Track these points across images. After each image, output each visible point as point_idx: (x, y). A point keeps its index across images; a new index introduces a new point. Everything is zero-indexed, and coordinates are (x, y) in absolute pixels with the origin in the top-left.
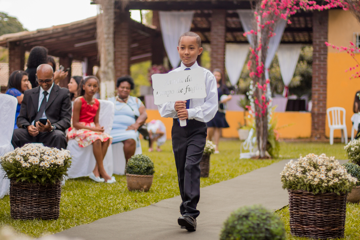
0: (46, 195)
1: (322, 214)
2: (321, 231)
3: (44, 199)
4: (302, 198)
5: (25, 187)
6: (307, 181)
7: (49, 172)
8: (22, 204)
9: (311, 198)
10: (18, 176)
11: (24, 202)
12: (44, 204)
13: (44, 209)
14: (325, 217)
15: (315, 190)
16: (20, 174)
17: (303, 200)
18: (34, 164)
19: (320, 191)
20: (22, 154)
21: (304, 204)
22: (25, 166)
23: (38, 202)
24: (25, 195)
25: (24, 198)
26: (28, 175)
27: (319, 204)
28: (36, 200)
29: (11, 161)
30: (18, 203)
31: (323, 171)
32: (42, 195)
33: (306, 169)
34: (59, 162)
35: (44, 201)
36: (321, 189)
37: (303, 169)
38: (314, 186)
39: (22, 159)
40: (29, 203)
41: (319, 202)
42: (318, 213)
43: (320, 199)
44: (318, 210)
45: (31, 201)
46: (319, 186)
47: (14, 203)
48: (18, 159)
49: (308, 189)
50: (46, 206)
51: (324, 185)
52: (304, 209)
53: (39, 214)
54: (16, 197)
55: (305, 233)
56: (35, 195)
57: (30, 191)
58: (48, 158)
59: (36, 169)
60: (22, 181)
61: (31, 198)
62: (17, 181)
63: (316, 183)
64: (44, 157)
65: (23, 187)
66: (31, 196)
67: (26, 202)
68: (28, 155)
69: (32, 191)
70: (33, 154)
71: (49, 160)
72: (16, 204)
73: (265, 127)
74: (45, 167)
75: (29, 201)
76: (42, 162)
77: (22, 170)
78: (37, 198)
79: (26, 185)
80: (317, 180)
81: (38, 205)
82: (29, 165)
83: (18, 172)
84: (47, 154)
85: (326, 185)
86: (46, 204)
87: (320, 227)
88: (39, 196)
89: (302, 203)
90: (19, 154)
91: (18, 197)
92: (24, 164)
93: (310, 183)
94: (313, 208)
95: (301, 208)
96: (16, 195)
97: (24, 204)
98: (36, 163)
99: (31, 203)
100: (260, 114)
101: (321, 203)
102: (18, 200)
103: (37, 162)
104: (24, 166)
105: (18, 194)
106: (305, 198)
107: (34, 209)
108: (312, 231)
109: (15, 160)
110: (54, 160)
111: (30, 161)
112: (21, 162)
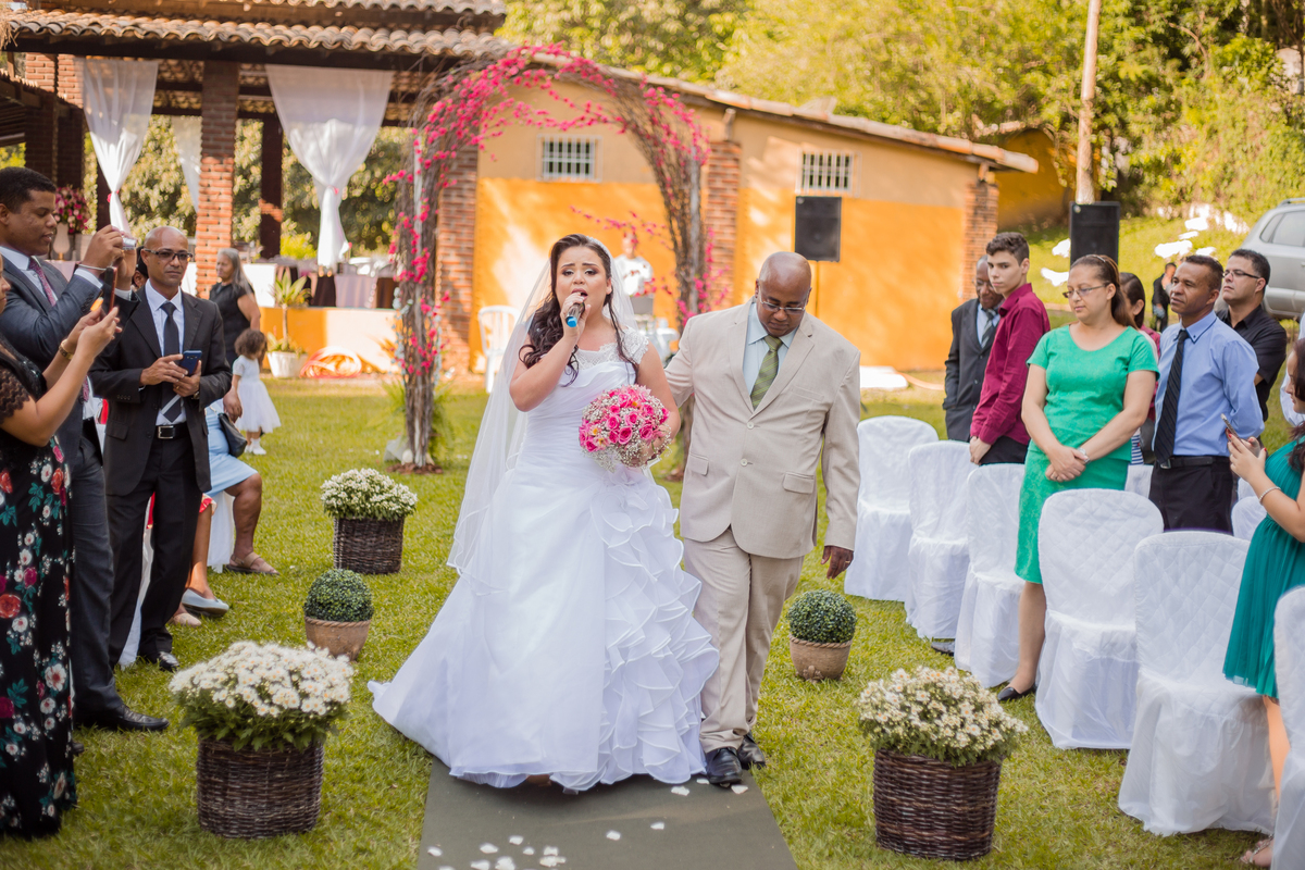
1: (966, 808)
2: (959, 841)
4: (922, 773)
5: (254, 759)
6: (938, 740)
8: (245, 799)
9: (945, 774)
10: (243, 735)
11: (250, 794)
12: (297, 794)
13: (298, 806)
14: (971, 812)
15: (957, 758)
16: (249, 732)
17: (925, 777)
18: (286, 708)
20: (250, 682)
21: (927, 786)
22: (265, 715)
23: (286, 793)
24: (254, 778)
25: (249, 785)
26: (267, 733)
27: (961, 786)
28: (281, 788)
29: (231, 704)
31: (967, 712)
32: (294, 774)
33: (929, 707)
34: (342, 697)
35: (296, 789)
36: (970, 756)
37: (920, 709)
38: (958, 751)
39: (255, 696)
41: (959, 783)
42: (958, 805)
43: (962, 777)
44: (959, 799)
45: (269, 791)
46: (966, 751)
47: (216, 794)
48: (247, 696)
49: (941, 757)
50: (302, 798)
51: (979, 748)
52: (926, 796)
53: (287, 821)
55: (924, 847)
58: (314, 689)
59: (292, 718)
61: (269, 786)
62: (237, 746)
64: (304, 686)
65: (249, 759)
66: (270, 781)
67: (254, 794)
68: (265, 683)
69: (272, 768)
70: (274, 677)
71: (318, 693)
72: (225, 799)
73: (427, 397)
74: (316, 713)
75: (263, 792)
76: (305, 702)
77: (254, 722)
78: (282, 784)
80: (962, 740)
81: (285, 798)
82: (275, 712)
83: (244, 728)
84: (308, 676)
85: (982, 748)
87: (959, 834)
88: (287, 779)
89: (921, 785)
90: (245, 683)
92: (262, 709)
93: (948, 746)
94: (947, 795)
95: (921, 795)
97: (250, 799)
98: (291, 705)
99: (268, 797)
101: (965, 784)
102: (232, 789)
103: (294, 702)
104: (261, 713)
106: (928, 774)
107: (276, 809)
108: (942, 843)
109: (239, 700)
110: (329, 692)
111: (275, 700)
112: (254, 703)
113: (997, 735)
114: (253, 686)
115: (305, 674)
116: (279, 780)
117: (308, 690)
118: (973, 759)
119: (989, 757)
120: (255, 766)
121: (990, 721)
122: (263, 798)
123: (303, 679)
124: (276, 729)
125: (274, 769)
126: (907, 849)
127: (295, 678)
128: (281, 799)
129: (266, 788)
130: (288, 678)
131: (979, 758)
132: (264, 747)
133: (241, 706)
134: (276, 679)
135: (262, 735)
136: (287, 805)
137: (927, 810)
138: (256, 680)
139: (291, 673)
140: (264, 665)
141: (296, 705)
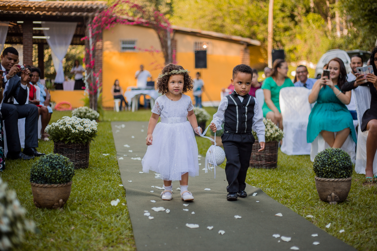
2: (269, 164)
5: (71, 147)
7: (89, 136)
10: (68, 139)
11: (70, 157)
13: (83, 161)
14: (271, 155)
16: (70, 138)
18: (80, 130)
19: (270, 140)
22: (74, 133)
23: (80, 157)
25: (70, 154)
26: (75, 138)
28: (79, 155)
29: (65, 129)
34: (95, 129)
45: (75, 156)
50: (84, 159)
51: (273, 136)
53: (81, 165)
55: (259, 166)
59: (82, 134)
60: (72, 142)
62: (66, 143)
63: (269, 135)
65: (70, 147)
66: (75, 153)
69: (76, 149)
71: (89, 127)
74: (89, 132)
75: (74, 156)
76: (85, 129)
79: (71, 145)
81: (80, 158)
82: (77, 131)
83: (67, 137)
87: (269, 162)
88: (80, 153)
92: (73, 131)
96: (63, 153)
99: (75, 158)
105: (65, 152)
107: (78, 161)
108: (264, 164)
109: (67, 128)
110: (91, 127)
111: (77, 128)
112: (71, 129)
113: (277, 134)
114: (70, 125)
115: (84, 123)
116: (78, 153)
117: (86, 126)
118: (272, 140)
119: (276, 139)
120: (71, 149)
121: (275, 130)
122: (74, 158)
123: (84, 124)
124: (77, 137)
125: (76, 150)
126: (254, 167)
127: (82, 124)
128: (79, 159)
129: (75, 155)
130: (79, 124)
131: (273, 140)
132: (74, 143)
133: (67, 131)
134: (77, 124)
135: (73, 139)
136: (80, 160)
137: (259, 155)
138: (71, 123)
139: (80, 123)
140: (73, 120)
141: (83, 130)
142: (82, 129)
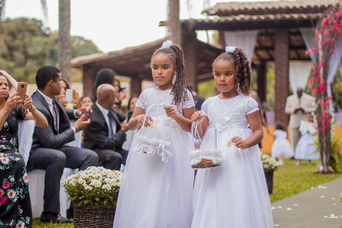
0: (109, 217)
3: (106, 221)
5: (88, 209)
7: (111, 195)
8: (86, 226)
10: (80, 198)
11: (88, 224)
12: (107, 226)
16: (83, 197)
18: (96, 187)
20: (84, 178)
22: (88, 189)
23: (101, 224)
24: (88, 217)
25: (87, 220)
26: (90, 198)
28: (99, 222)
30: (81, 225)
32: (105, 217)
35: (106, 223)
39: (85, 182)
40: (92, 226)
45: (94, 223)
47: (77, 225)
48: (81, 182)
54: (80, 219)
56: (98, 217)
57: (92, 213)
58: (109, 181)
59: (98, 191)
60: (85, 203)
61: (94, 221)
64: (106, 180)
65: (86, 209)
66: (94, 219)
67: (89, 224)
68: (90, 178)
69: (95, 213)
70: (96, 177)
71: (110, 182)
72: (80, 227)
73: (328, 142)
74: (107, 190)
75: (92, 223)
76: (104, 185)
77: (85, 193)
78: (99, 220)
79: (88, 207)
83: (81, 195)
84: (109, 177)
86: (108, 225)
88: (102, 219)
90: (82, 177)
91: (81, 220)
96: (80, 218)
98: (98, 186)
100: (323, 129)
102: (81, 222)
104: (86, 189)
105: (82, 216)
111: (92, 184)
112: (83, 185)
142: (99, 185)
